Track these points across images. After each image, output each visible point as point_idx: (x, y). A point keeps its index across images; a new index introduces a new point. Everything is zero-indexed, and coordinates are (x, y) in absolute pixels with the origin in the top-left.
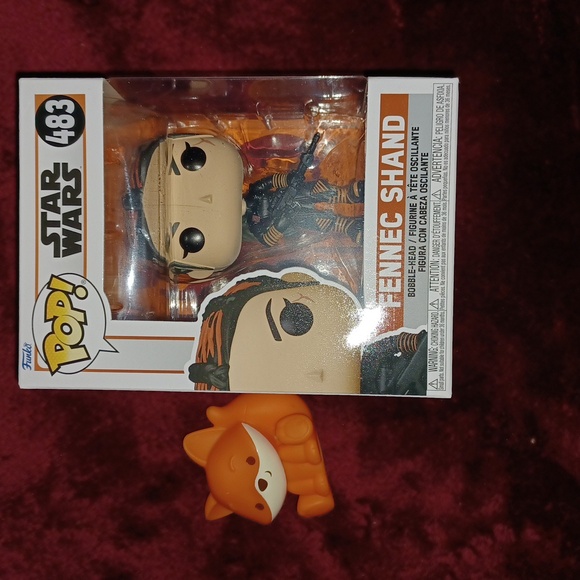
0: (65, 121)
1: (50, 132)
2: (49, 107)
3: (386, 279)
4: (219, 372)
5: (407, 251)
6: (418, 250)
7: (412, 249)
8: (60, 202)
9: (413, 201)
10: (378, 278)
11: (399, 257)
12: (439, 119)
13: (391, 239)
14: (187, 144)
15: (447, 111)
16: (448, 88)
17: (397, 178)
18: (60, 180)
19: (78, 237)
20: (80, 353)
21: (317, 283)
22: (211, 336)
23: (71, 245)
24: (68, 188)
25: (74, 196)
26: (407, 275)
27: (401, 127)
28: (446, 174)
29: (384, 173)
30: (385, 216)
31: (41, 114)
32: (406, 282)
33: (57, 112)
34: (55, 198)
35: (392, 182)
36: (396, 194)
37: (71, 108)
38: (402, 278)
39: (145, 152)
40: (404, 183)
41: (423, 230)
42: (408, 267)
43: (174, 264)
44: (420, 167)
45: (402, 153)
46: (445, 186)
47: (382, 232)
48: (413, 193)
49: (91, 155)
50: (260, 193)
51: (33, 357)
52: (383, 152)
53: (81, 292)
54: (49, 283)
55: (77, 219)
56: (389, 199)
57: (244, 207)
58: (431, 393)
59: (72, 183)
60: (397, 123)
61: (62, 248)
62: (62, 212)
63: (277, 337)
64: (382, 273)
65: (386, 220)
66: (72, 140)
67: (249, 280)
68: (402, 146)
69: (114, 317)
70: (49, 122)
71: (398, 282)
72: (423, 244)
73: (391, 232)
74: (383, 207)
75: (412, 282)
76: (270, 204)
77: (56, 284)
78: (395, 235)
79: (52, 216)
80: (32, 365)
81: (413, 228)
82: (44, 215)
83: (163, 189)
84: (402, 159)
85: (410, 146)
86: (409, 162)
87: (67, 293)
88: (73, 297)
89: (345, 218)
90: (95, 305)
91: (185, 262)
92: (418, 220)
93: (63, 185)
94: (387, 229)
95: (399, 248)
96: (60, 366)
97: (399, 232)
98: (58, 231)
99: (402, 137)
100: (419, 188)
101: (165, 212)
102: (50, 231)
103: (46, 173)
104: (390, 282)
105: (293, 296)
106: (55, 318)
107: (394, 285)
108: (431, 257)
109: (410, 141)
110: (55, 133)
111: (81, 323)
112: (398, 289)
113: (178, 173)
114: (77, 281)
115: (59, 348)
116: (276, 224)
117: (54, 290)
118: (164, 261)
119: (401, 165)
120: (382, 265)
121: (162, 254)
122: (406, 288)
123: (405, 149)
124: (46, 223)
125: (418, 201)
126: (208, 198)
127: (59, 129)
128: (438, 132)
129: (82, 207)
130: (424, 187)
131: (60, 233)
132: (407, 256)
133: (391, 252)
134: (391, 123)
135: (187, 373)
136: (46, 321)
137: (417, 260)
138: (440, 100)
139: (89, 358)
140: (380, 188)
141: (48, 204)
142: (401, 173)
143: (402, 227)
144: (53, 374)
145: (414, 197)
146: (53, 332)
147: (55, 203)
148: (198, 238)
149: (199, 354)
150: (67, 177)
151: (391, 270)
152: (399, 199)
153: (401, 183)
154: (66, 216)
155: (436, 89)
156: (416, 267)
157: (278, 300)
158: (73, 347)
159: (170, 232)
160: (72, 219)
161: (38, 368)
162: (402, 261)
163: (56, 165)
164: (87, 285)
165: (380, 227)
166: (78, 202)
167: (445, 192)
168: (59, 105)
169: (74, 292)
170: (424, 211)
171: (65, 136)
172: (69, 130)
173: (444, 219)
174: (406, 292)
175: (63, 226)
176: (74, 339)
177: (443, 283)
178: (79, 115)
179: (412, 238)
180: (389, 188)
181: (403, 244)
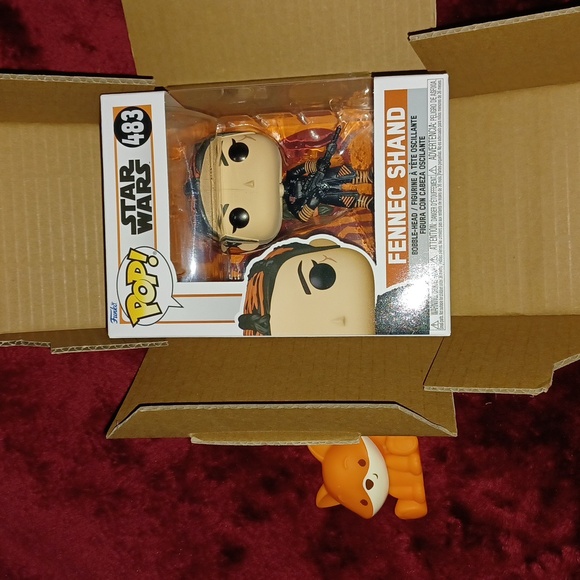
0: (136, 127)
1: (125, 136)
2: (124, 117)
3: (394, 241)
4: (262, 321)
5: (410, 217)
6: (419, 216)
7: (415, 216)
8: (135, 190)
9: (414, 177)
10: (387, 240)
11: (404, 223)
12: (433, 108)
13: (397, 208)
14: (234, 141)
15: (439, 101)
16: (440, 82)
17: (400, 158)
18: (135, 173)
19: (149, 218)
20: (154, 309)
21: (339, 247)
22: (255, 293)
23: (144, 224)
24: (140, 180)
25: (145, 186)
26: (410, 237)
27: (402, 117)
28: (440, 153)
29: (389, 154)
30: (391, 189)
31: (118, 122)
32: (410, 243)
33: (131, 120)
34: (130, 188)
35: (396, 161)
36: (400, 172)
37: (141, 116)
38: (407, 239)
39: (200, 149)
40: (406, 162)
41: (423, 200)
42: (411, 231)
43: (225, 238)
44: (418, 148)
45: (403, 138)
46: (440, 163)
47: (390, 203)
48: (414, 170)
49: (157, 153)
50: (294, 178)
51: (118, 313)
52: (388, 137)
53: (153, 261)
54: (129, 255)
55: (148, 203)
56: (395, 176)
57: (282, 190)
58: (434, 332)
59: (143, 175)
60: (399, 114)
61: (138, 227)
62: (137, 198)
63: (308, 292)
64: (390, 237)
65: (393, 193)
66: (142, 142)
67: (284, 246)
68: (403, 132)
69: (179, 280)
70: (124, 128)
71: (404, 243)
72: (423, 211)
73: (396, 203)
74: (389, 182)
75: (415, 242)
76: (303, 186)
77: (134, 255)
78: (400, 205)
79: (129, 202)
80: (118, 319)
81: (414, 199)
82: (123, 202)
83: (214, 177)
84: (404, 143)
85: (410, 132)
86: (409, 144)
87: (142, 262)
88: (147, 265)
89: (367, 196)
90: (164, 271)
91: (235, 236)
92: (418, 191)
93: (136, 178)
94: (393, 201)
95: (404, 215)
96: (139, 319)
97: (403, 202)
98: (134, 213)
99: (403, 124)
100: (418, 165)
101: (216, 196)
102: (128, 214)
103: (123, 168)
104: (397, 243)
105: (319, 258)
106: (134, 282)
107: (400, 246)
108: (430, 222)
109: (409, 127)
110: (129, 137)
111: (153, 285)
112: (404, 249)
113: (226, 164)
114: (150, 252)
115: (138, 306)
116: (308, 203)
117: (133, 260)
118: (217, 235)
119: (403, 148)
120: (390, 229)
121: (215, 229)
122: (410, 247)
123: (406, 134)
124: (125, 208)
125: (418, 177)
126: (251, 183)
127: (132, 133)
128: (432, 119)
129: (152, 194)
130: (423, 164)
131: (136, 215)
132: (410, 221)
133: (397, 219)
134: (393, 114)
135: (237, 322)
136: (127, 284)
137: (419, 225)
138: (433, 92)
139: (161, 313)
140: (387, 167)
141: (126, 193)
142: (403, 154)
143: (406, 198)
144: (134, 326)
145: (414, 173)
146: (133, 293)
147: (131, 192)
148: (244, 217)
149: (246, 307)
150: (140, 171)
151: (397, 233)
152: (402, 175)
153: (403, 162)
154: (140, 202)
155: (429, 84)
156: (418, 230)
157: (307, 262)
158: (148, 304)
159: (221, 212)
160: (145, 204)
161: (122, 322)
162: (406, 226)
163: (131, 162)
164: (158, 255)
165: (387, 199)
166: (149, 190)
167: (440, 168)
168: (132, 114)
169: (148, 261)
170: (423, 184)
171: (137, 138)
172: (140, 133)
173: (440, 190)
174: (410, 251)
175: (137, 210)
176: (149, 298)
177: (440, 242)
178: (147, 121)
179: (414, 206)
180: (394, 167)
181: (406, 212)
